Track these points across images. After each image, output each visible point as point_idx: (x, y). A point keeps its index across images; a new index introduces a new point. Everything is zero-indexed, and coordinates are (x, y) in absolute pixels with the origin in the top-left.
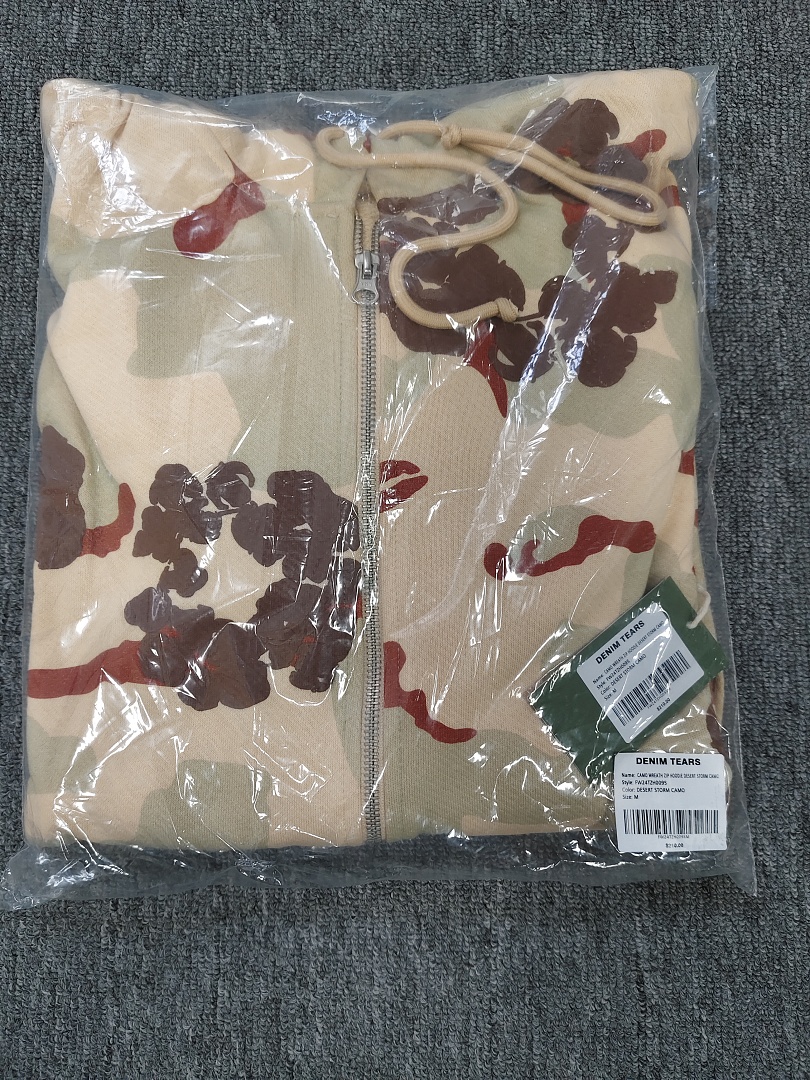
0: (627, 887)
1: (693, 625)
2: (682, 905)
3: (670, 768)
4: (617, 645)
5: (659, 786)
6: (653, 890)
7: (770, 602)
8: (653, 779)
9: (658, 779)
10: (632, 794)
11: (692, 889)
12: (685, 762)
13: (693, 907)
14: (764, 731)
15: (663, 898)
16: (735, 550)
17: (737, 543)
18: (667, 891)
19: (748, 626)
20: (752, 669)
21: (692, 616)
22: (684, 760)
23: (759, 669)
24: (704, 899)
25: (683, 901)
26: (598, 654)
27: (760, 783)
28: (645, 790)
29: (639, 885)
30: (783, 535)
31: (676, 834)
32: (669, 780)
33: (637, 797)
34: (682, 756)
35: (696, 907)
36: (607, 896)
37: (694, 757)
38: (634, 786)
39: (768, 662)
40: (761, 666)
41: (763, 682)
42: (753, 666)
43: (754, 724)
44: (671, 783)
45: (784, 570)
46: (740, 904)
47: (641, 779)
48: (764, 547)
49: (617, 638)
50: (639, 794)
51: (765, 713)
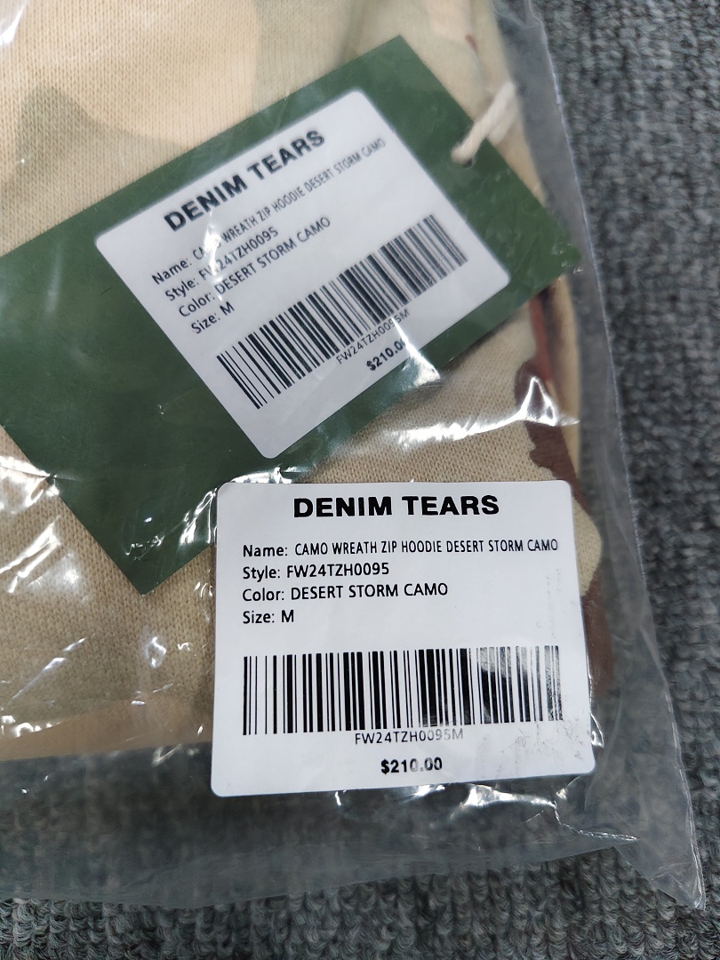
0: (355, 895)
1: (466, 149)
2: (506, 935)
3: (399, 525)
4: (237, 184)
5: (364, 580)
6: (425, 899)
7: (681, 170)
8: (347, 559)
9: (362, 558)
10: (274, 607)
11: (532, 891)
12: (448, 505)
13: (536, 941)
14: (697, 465)
15: (455, 920)
16: (589, 63)
17: (595, 50)
18: (466, 899)
19: (636, 222)
20: (653, 320)
21: (460, 123)
22: (448, 500)
23: (670, 318)
24: (567, 915)
25: (511, 925)
26: (174, 202)
27: (696, 597)
28: (318, 594)
29: (389, 888)
30: (697, 33)
31: (417, 727)
32: (395, 559)
33: (288, 617)
34: (439, 491)
35: (546, 940)
36: (301, 920)
37: (479, 490)
38: (283, 584)
39: (692, 301)
40: (674, 310)
41: (683, 348)
42: (657, 313)
43: (668, 451)
44: (405, 569)
45: (707, 102)
46: (667, 925)
47: (306, 560)
48: (658, 56)
49: (238, 165)
50: (298, 605)
51: (694, 422)
